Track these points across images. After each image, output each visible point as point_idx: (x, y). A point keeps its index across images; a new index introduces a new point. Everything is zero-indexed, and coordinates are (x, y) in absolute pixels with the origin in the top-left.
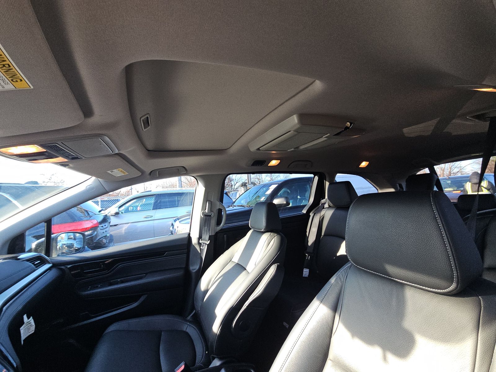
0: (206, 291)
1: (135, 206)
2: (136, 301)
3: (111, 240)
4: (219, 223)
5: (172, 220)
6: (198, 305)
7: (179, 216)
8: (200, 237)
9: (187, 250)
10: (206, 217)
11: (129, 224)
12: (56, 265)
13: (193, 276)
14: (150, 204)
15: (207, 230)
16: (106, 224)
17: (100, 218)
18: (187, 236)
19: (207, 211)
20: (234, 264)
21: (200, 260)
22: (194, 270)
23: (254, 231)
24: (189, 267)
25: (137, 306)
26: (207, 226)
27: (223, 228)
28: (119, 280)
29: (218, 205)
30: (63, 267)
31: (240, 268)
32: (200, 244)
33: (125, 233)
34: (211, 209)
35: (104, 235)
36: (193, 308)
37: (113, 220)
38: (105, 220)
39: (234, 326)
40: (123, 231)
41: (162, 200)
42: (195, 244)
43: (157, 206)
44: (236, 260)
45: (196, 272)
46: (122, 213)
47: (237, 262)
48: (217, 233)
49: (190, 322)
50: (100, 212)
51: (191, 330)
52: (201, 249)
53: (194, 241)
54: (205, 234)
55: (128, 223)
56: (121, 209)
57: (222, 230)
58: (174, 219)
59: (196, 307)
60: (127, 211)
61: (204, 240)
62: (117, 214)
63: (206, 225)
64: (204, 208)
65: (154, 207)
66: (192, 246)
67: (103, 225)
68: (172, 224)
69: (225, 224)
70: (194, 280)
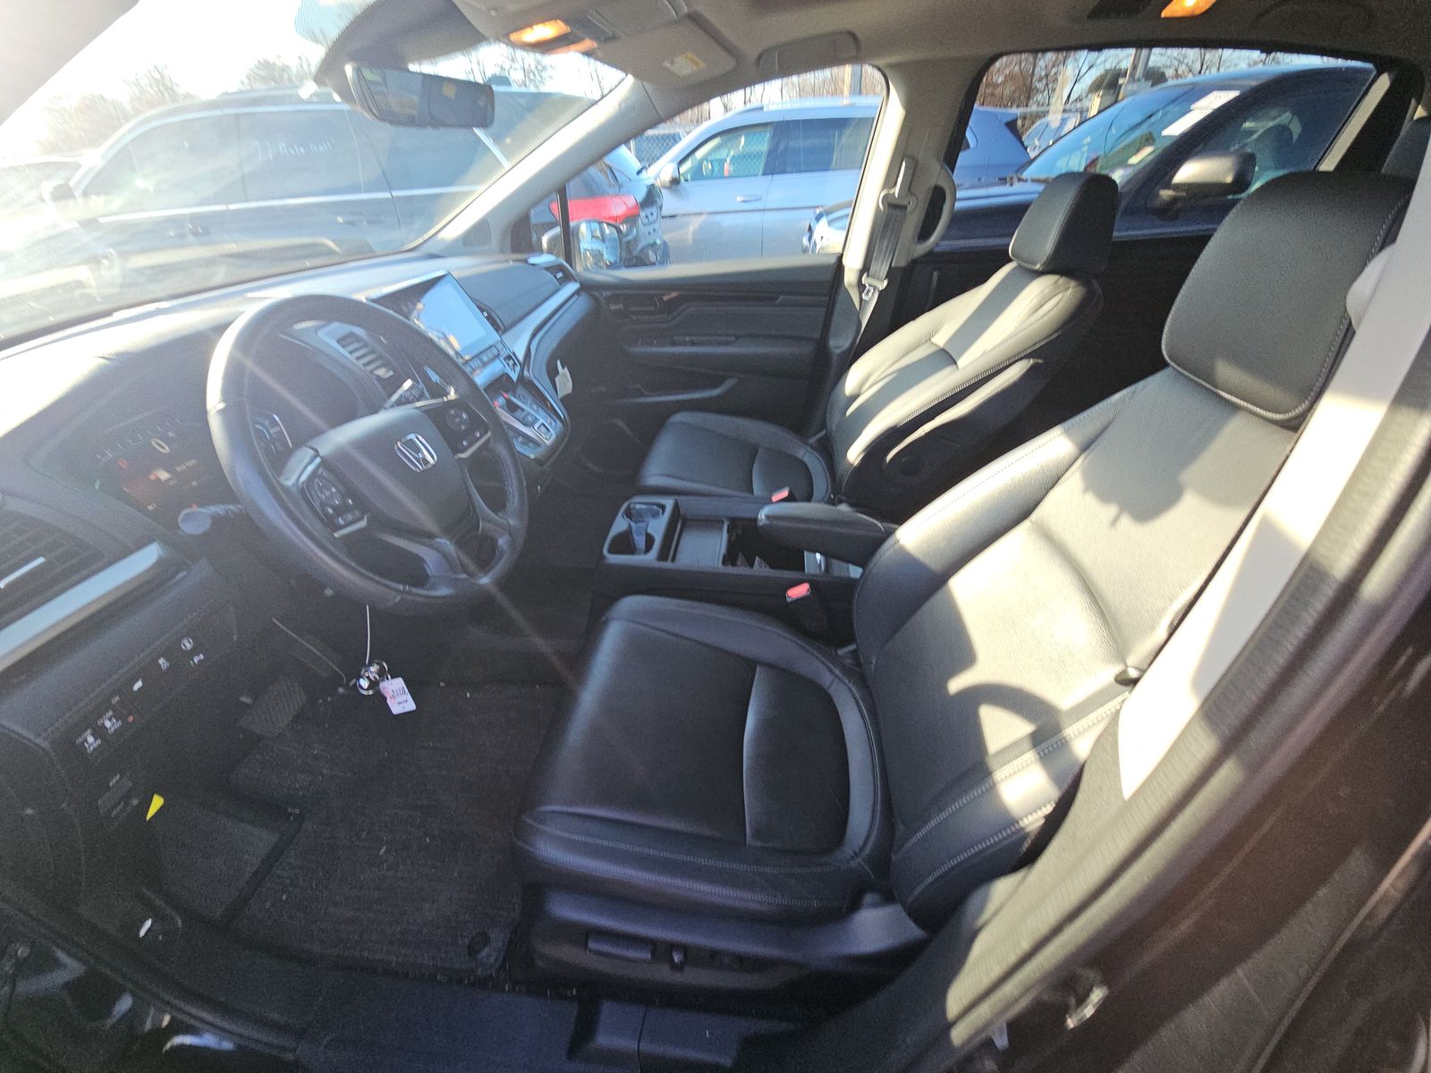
0: (854, 398)
1: (717, 160)
2: (716, 386)
3: (665, 255)
4: (924, 233)
5: (811, 214)
6: (834, 421)
7: (830, 203)
8: (866, 268)
9: (827, 298)
10: (890, 211)
11: (703, 218)
12: (587, 288)
13: (835, 360)
14: (757, 156)
15: (887, 249)
16: (654, 210)
17: (641, 194)
18: (833, 260)
19: (897, 190)
20: (933, 349)
21: (855, 327)
22: (838, 348)
23: (1019, 267)
24: (828, 341)
25: (718, 397)
26: (890, 239)
27: (937, 250)
28: (687, 339)
29: (935, 174)
30: (596, 293)
31: (945, 357)
32: (861, 287)
33: (694, 240)
34: (909, 187)
35: (651, 241)
36: (823, 426)
37: (669, 202)
38: (651, 198)
39: (890, 460)
40: (690, 236)
41: (792, 144)
42: (851, 285)
43: (776, 164)
44: (940, 340)
45: (843, 353)
46: (686, 180)
47: (942, 346)
48: (914, 263)
49: (812, 447)
50: (639, 172)
51: (814, 462)
52: (861, 299)
53: (850, 277)
54: (880, 262)
55: (701, 214)
56: (683, 169)
57: (930, 254)
58: (818, 211)
59: (828, 423)
60: (697, 174)
61: (874, 277)
62: (675, 182)
63: (888, 234)
64: (889, 181)
65: (766, 165)
66: (842, 289)
67: (648, 211)
68: (810, 226)
69: (944, 237)
70: (833, 371)
